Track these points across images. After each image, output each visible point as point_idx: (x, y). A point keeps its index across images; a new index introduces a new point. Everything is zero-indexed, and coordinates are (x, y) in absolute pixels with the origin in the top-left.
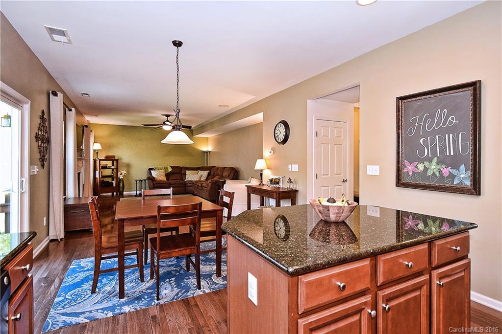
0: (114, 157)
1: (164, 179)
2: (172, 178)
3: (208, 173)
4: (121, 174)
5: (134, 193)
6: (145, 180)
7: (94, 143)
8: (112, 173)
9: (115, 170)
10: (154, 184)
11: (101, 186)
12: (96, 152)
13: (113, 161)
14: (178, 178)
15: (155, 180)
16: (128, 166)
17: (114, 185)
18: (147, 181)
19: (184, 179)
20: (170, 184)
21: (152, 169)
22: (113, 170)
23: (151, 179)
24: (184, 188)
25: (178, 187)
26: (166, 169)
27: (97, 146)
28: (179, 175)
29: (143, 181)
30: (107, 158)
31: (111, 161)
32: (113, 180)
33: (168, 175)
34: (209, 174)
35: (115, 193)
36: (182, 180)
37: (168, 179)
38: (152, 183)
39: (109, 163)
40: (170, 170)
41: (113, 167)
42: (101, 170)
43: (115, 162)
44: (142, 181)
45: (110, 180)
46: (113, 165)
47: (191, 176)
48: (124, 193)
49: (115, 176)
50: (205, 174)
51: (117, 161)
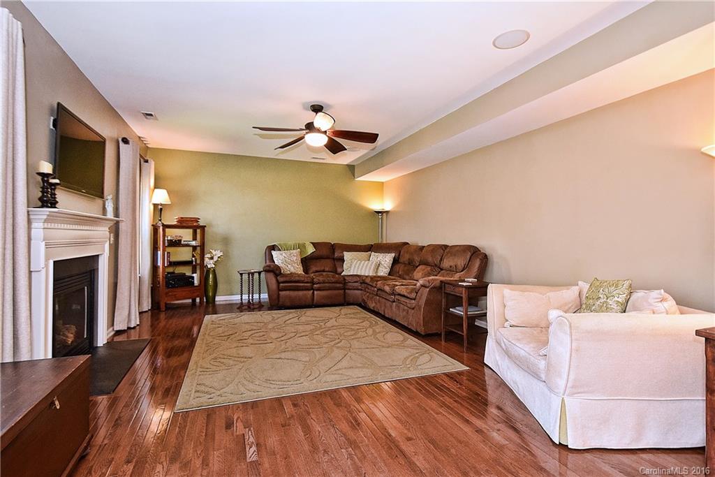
0: (196, 220)
1: (299, 269)
2: (314, 269)
3: (394, 259)
4: (212, 258)
5: (236, 298)
6: (259, 273)
7: (155, 188)
8: (193, 256)
9: (198, 248)
10: (278, 283)
11: (168, 285)
12: (159, 210)
13: (195, 229)
14: (327, 269)
15: (281, 273)
16: (226, 241)
17: (196, 282)
18: (263, 275)
19: (339, 270)
20: (313, 283)
21: (273, 248)
22: (194, 248)
23: (273, 270)
24: (342, 292)
25: (330, 289)
26: (302, 247)
27: (161, 196)
28: (328, 261)
29: (256, 276)
30: (183, 224)
31: (191, 231)
32: (194, 272)
33: (306, 262)
34: (396, 261)
35: (198, 300)
36: (336, 272)
37: (306, 270)
38: (274, 281)
39: (186, 235)
40: (310, 250)
41: (194, 243)
42: (169, 249)
43: (198, 231)
44: (253, 274)
45: (187, 271)
46: (195, 239)
47: (356, 266)
48: (218, 298)
49: (198, 262)
50: (387, 259)
51: (203, 228)
